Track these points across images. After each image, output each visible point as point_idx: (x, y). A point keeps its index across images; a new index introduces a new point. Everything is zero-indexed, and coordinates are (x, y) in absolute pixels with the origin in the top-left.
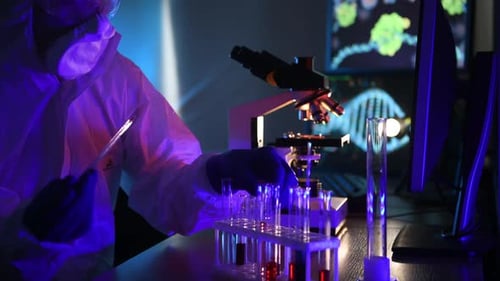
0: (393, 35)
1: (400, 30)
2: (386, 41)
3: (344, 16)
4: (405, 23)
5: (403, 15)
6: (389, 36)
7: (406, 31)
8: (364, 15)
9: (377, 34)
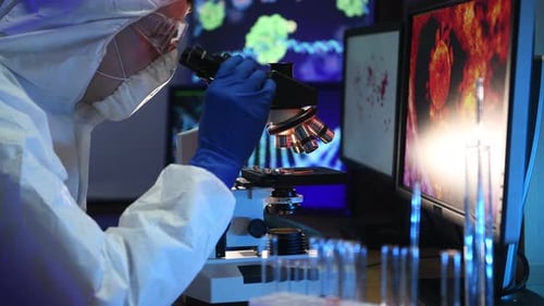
0: (274, 41)
1: (284, 35)
2: (266, 48)
3: (208, 17)
4: (291, 26)
5: (287, 17)
6: (268, 42)
7: (291, 36)
8: (236, 17)
9: (253, 39)
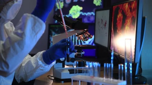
0: (77, 12)
1: (79, 10)
2: (74, 14)
4: (81, 8)
5: (80, 6)
7: (81, 11)
8: (66, 6)
9: (71, 12)
